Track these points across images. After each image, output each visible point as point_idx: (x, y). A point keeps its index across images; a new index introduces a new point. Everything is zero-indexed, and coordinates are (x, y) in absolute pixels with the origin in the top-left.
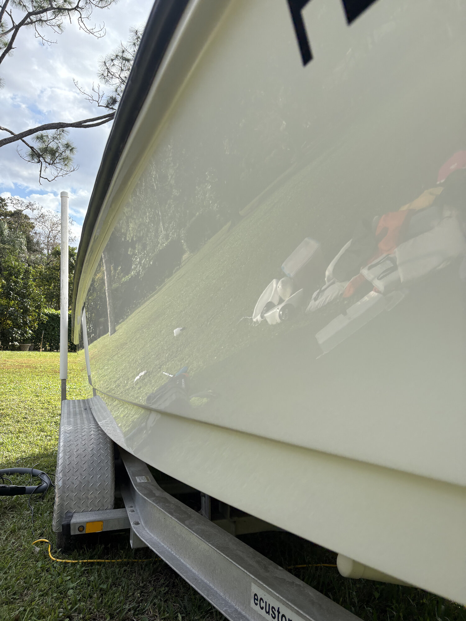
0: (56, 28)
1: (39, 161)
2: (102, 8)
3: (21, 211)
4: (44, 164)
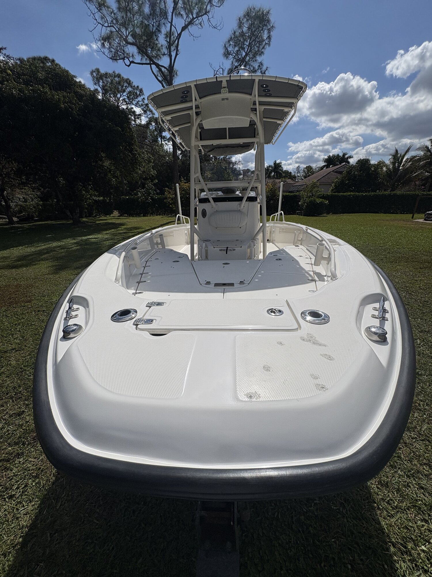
0: (199, 26)
2: (219, 7)
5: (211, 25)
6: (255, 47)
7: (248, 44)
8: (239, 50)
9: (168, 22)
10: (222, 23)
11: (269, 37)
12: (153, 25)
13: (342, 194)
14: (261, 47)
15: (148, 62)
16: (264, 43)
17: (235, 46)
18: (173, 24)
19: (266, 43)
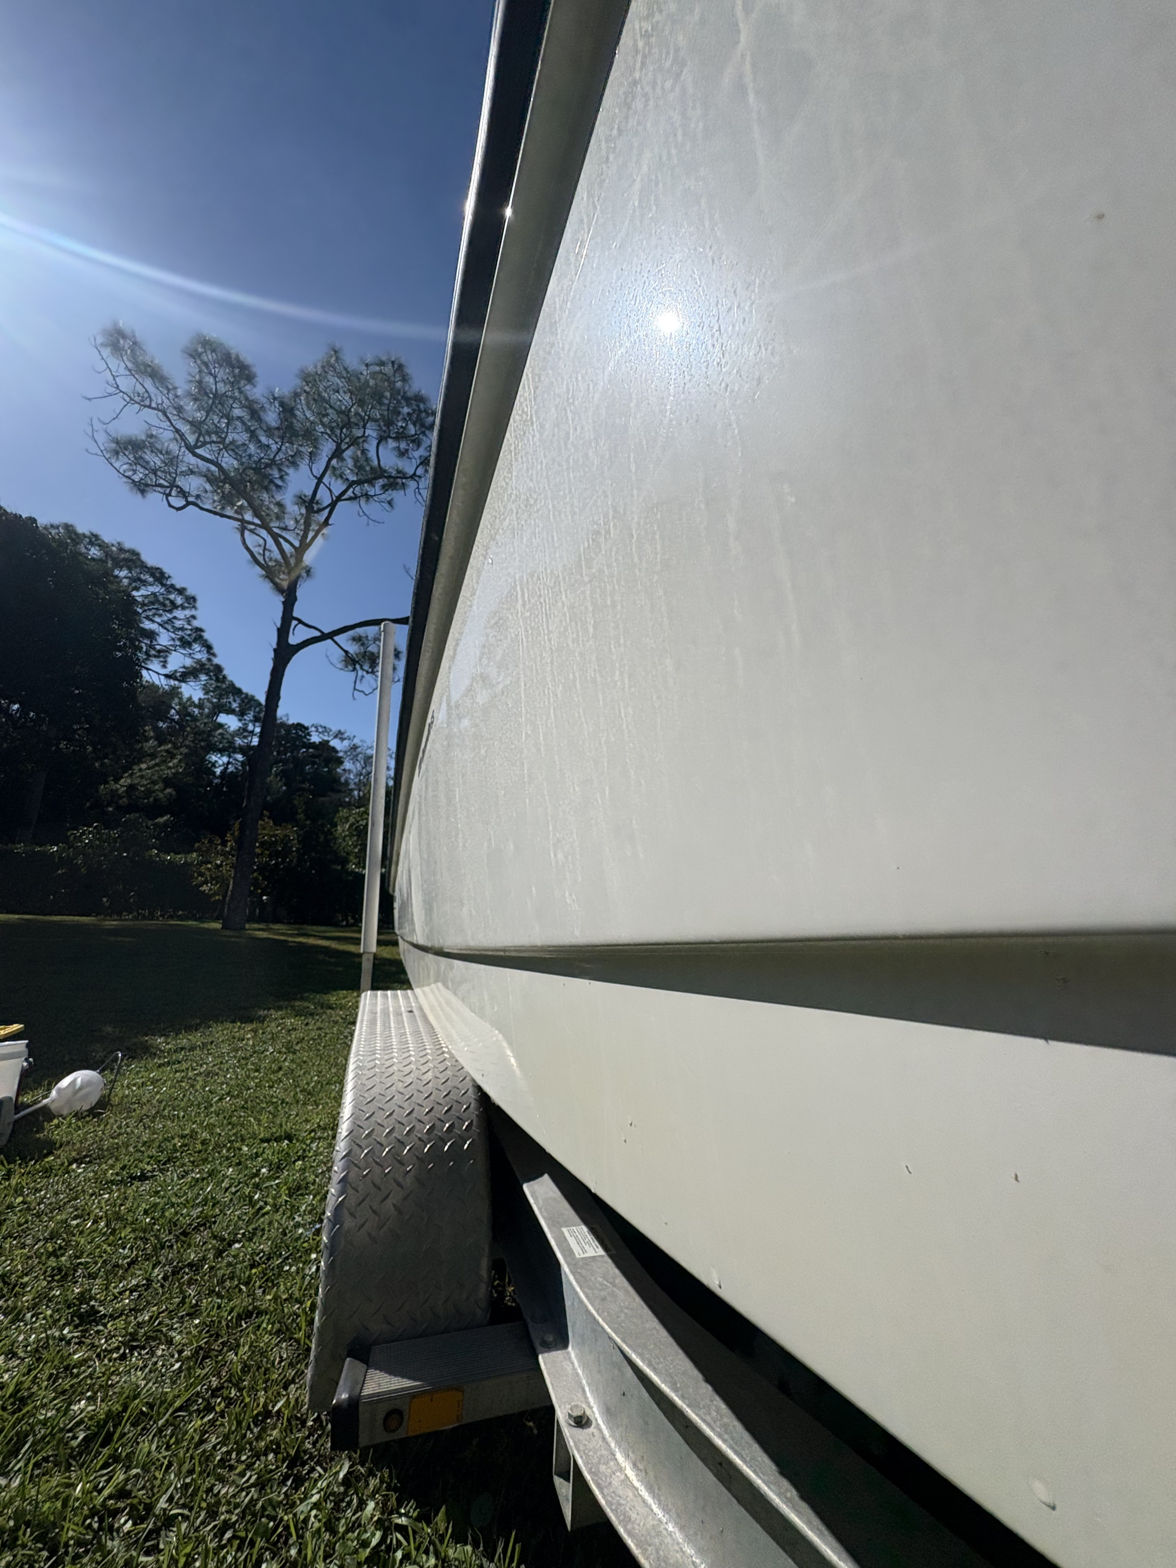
0: (386, 506)
1: (354, 669)
3: (328, 742)
4: (360, 673)
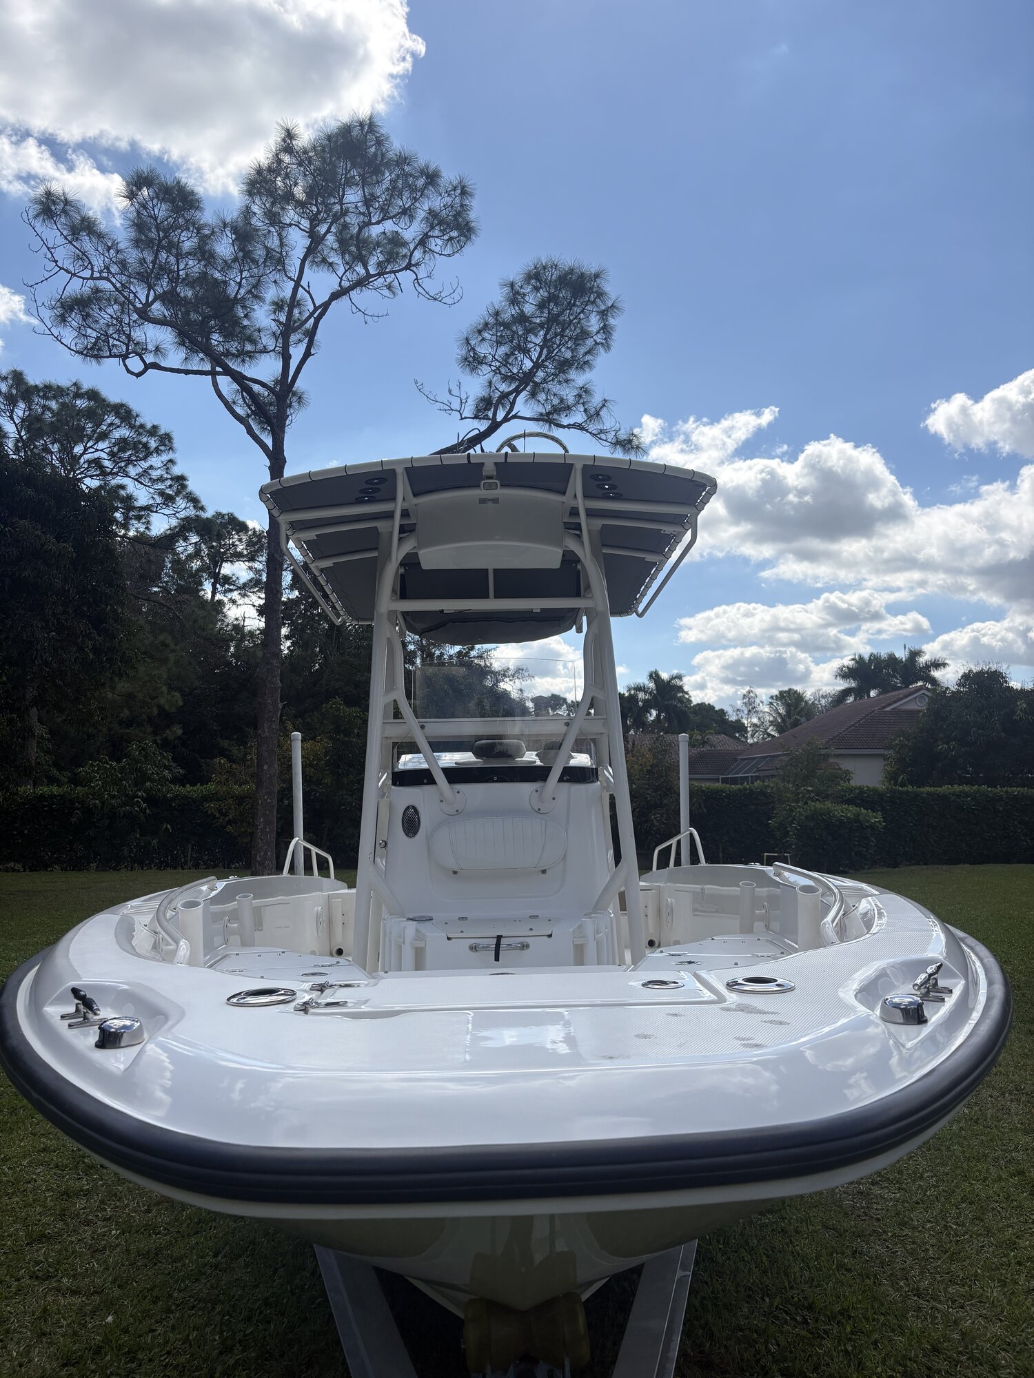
0: (386, 292)
5: (424, 293)
6: (563, 350)
7: (538, 340)
8: (513, 354)
9: (285, 279)
10: (459, 290)
11: (606, 329)
12: (240, 285)
13: (933, 789)
14: (582, 350)
15: (208, 367)
16: (590, 342)
17: (499, 343)
18: (304, 283)
19: (597, 343)
